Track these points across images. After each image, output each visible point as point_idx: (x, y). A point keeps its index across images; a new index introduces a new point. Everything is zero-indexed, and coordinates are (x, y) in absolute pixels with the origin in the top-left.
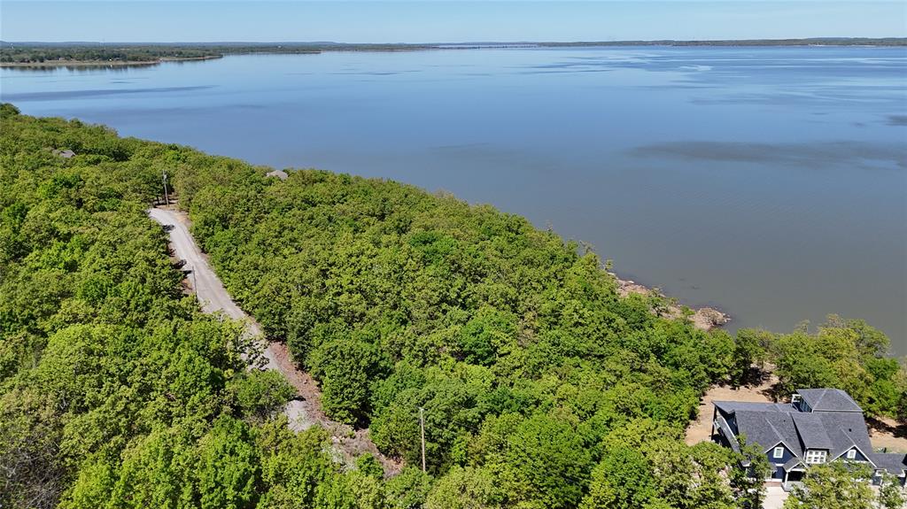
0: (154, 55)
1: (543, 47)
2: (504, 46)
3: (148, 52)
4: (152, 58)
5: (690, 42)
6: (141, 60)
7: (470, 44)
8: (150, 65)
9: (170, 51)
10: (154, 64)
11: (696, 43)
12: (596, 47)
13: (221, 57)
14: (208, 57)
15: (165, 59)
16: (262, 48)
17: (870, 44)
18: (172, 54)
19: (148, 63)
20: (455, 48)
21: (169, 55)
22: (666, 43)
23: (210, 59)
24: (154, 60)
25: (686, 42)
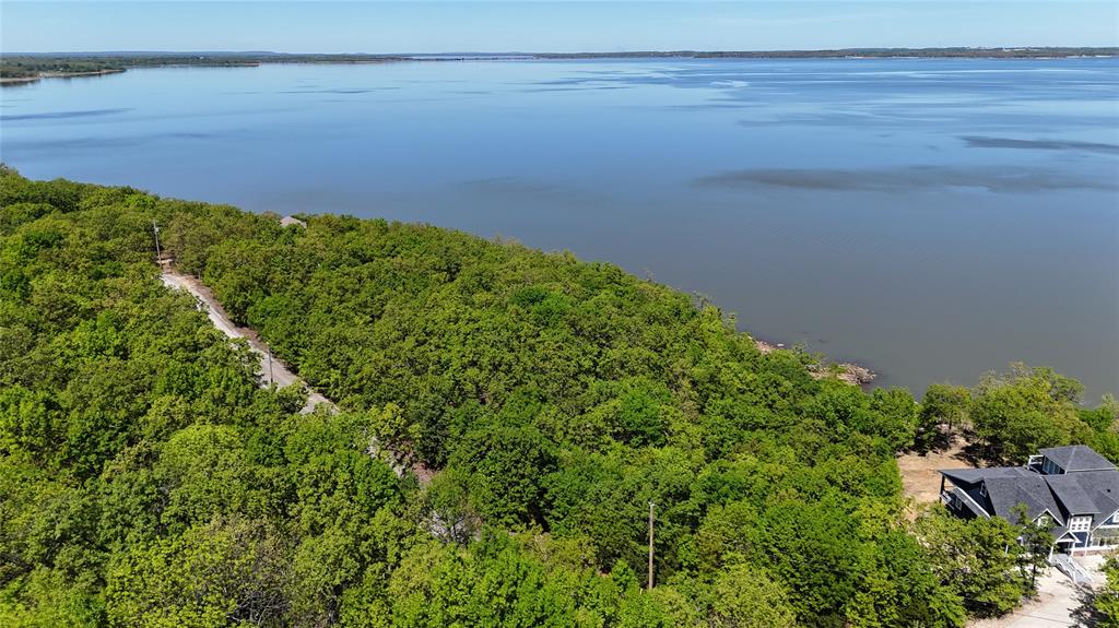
0: (30, 70)
1: (541, 59)
2: (495, 57)
3: (20, 65)
4: (28, 73)
5: (714, 53)
6: (14, 76)
7: (448, 55)
8: (26, 82)
9: (51, 64)
10: (32, 82)
11: (721, 55)
12: (605, 59)
13: (123, 70)
14: (105, 71)
15: (47, 74)
16: (177, 59)
17: (913, 55)
18: (54, 68)
19: (24, 80)
20: (433, 60)
21: (52, 69)
22: (686, 54)
23: (107, 74)
24: (31, 76)
25: (709, 53)
